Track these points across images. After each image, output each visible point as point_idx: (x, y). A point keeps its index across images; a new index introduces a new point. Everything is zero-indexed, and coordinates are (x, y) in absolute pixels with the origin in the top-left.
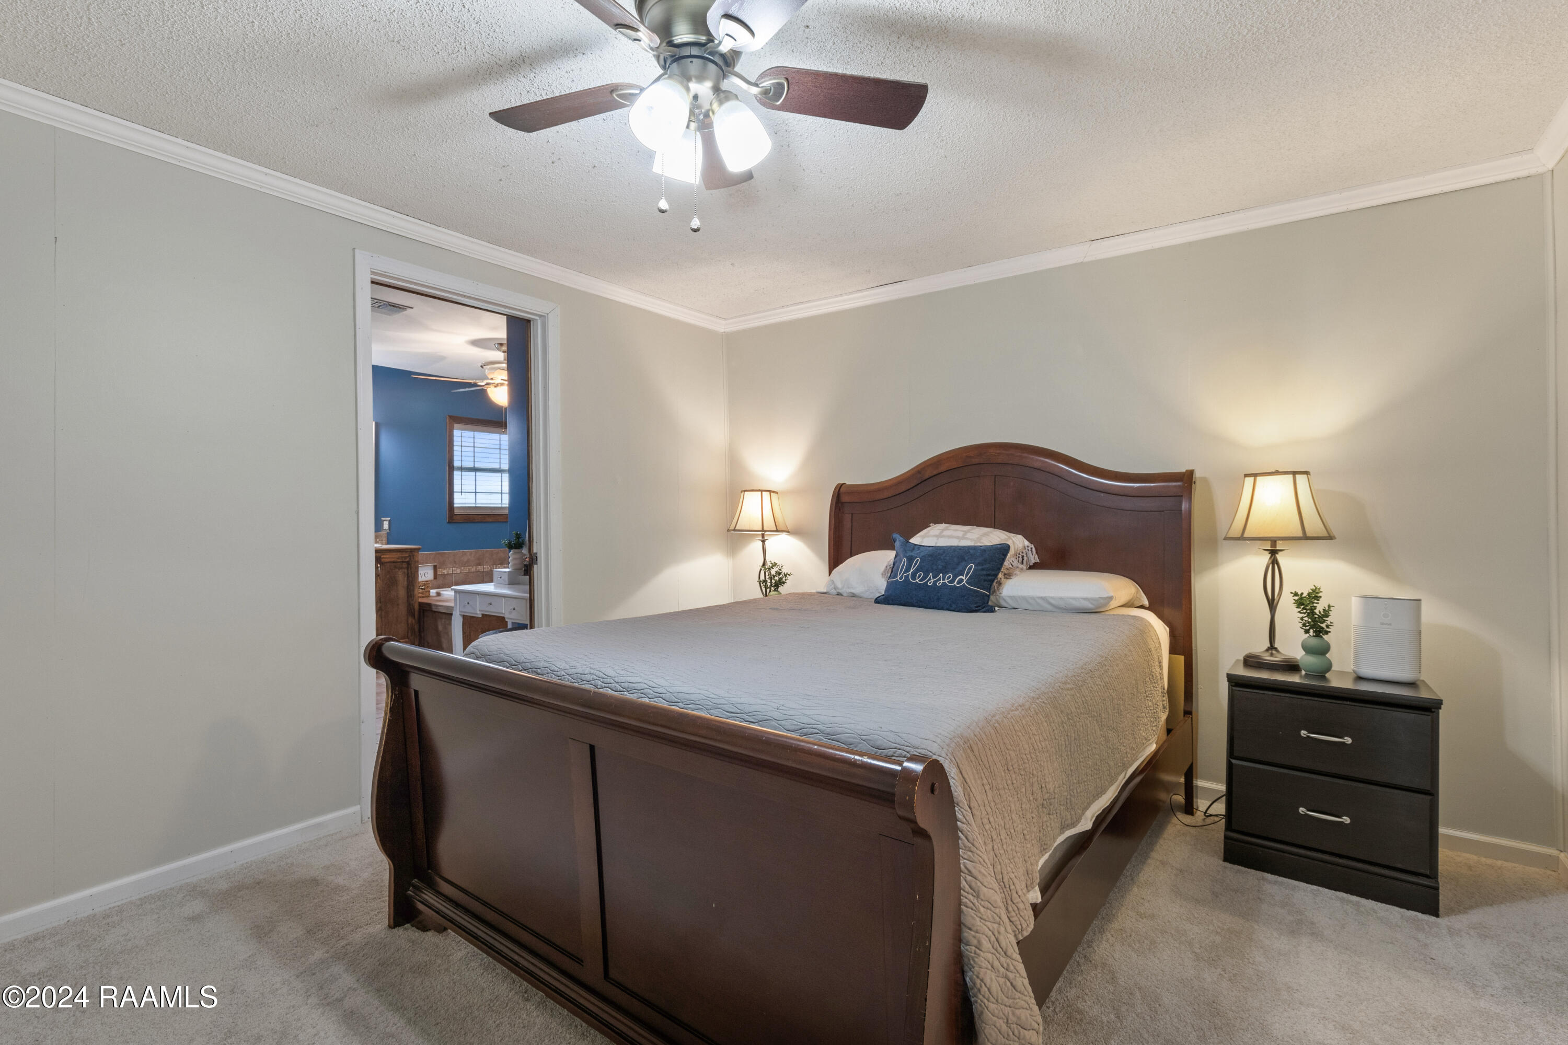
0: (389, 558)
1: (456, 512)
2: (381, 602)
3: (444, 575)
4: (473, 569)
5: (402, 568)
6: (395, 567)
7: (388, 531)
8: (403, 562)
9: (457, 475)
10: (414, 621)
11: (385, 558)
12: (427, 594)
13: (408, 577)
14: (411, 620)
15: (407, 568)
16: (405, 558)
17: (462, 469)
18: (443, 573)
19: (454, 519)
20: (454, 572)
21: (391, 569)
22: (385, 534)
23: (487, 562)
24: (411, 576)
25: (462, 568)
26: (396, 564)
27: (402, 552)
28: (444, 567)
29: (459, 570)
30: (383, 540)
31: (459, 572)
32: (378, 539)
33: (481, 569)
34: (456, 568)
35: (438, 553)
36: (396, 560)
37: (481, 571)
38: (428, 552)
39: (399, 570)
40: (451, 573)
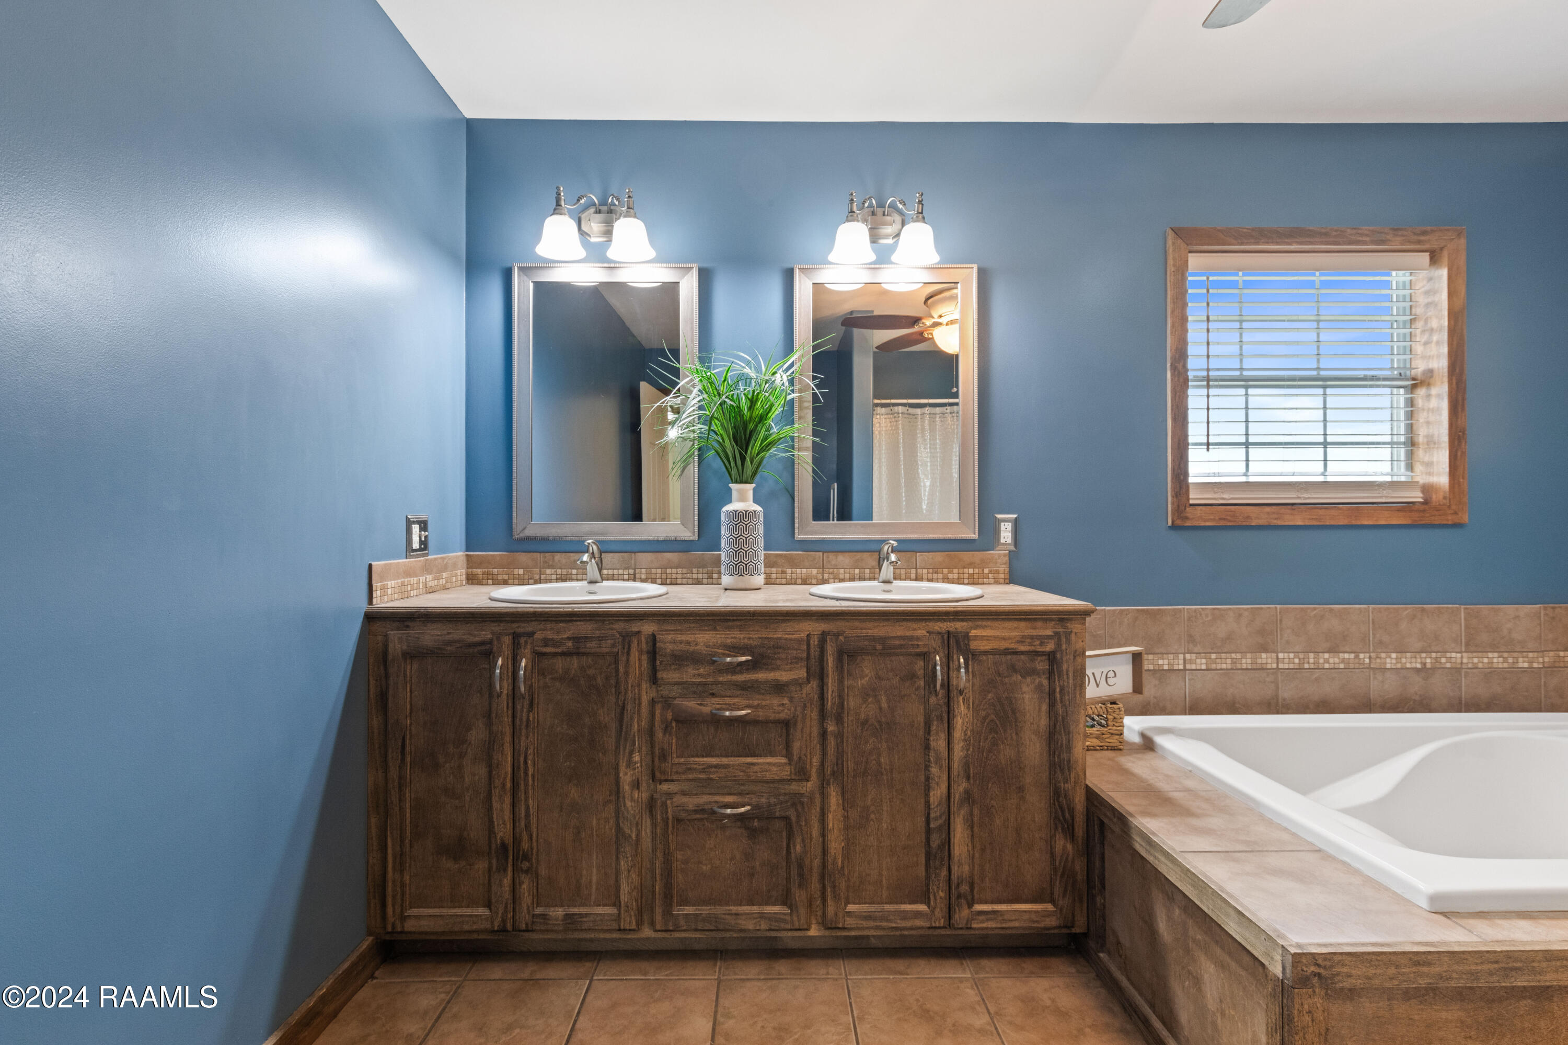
0: (996, 638)
1: (1195, 497)
2: (968, 778)
3: (1160, 673)
4: (1246, 662)
5: (1033, 672)
6: (1013, 669)
7: (1012, 548)
8: (1037, 653)
9: (1195, 398)
10: (1070, 847)
11: (982, 638)
12: (1114, 741)
13: (1052, 705)
14: (1061, 843)
15: (1051, 674)
16: (1043, 640)
17: (1208, 382)
18: (1157, 668)
19: (1187, 518)
20: (1188, 666)
21: (1000, 675)
22: (1005, 555)
23: (1288, 642)
24: (1061, 701)
25: (1213, 656)
26: (1015, 658)
27: (1035, 620)
28: (1162, 650)
29: (1204, 661)
30: (998, 572)
31: (1204, 667)
32: (986, 571)
33: (1269, 661)
34: (1194, 656)
35: (1143, 610)
36: (1013, 646)
37: (1269, 666)
38: (1110, 610)
39: (1023, 677)
40: (1181, 667)
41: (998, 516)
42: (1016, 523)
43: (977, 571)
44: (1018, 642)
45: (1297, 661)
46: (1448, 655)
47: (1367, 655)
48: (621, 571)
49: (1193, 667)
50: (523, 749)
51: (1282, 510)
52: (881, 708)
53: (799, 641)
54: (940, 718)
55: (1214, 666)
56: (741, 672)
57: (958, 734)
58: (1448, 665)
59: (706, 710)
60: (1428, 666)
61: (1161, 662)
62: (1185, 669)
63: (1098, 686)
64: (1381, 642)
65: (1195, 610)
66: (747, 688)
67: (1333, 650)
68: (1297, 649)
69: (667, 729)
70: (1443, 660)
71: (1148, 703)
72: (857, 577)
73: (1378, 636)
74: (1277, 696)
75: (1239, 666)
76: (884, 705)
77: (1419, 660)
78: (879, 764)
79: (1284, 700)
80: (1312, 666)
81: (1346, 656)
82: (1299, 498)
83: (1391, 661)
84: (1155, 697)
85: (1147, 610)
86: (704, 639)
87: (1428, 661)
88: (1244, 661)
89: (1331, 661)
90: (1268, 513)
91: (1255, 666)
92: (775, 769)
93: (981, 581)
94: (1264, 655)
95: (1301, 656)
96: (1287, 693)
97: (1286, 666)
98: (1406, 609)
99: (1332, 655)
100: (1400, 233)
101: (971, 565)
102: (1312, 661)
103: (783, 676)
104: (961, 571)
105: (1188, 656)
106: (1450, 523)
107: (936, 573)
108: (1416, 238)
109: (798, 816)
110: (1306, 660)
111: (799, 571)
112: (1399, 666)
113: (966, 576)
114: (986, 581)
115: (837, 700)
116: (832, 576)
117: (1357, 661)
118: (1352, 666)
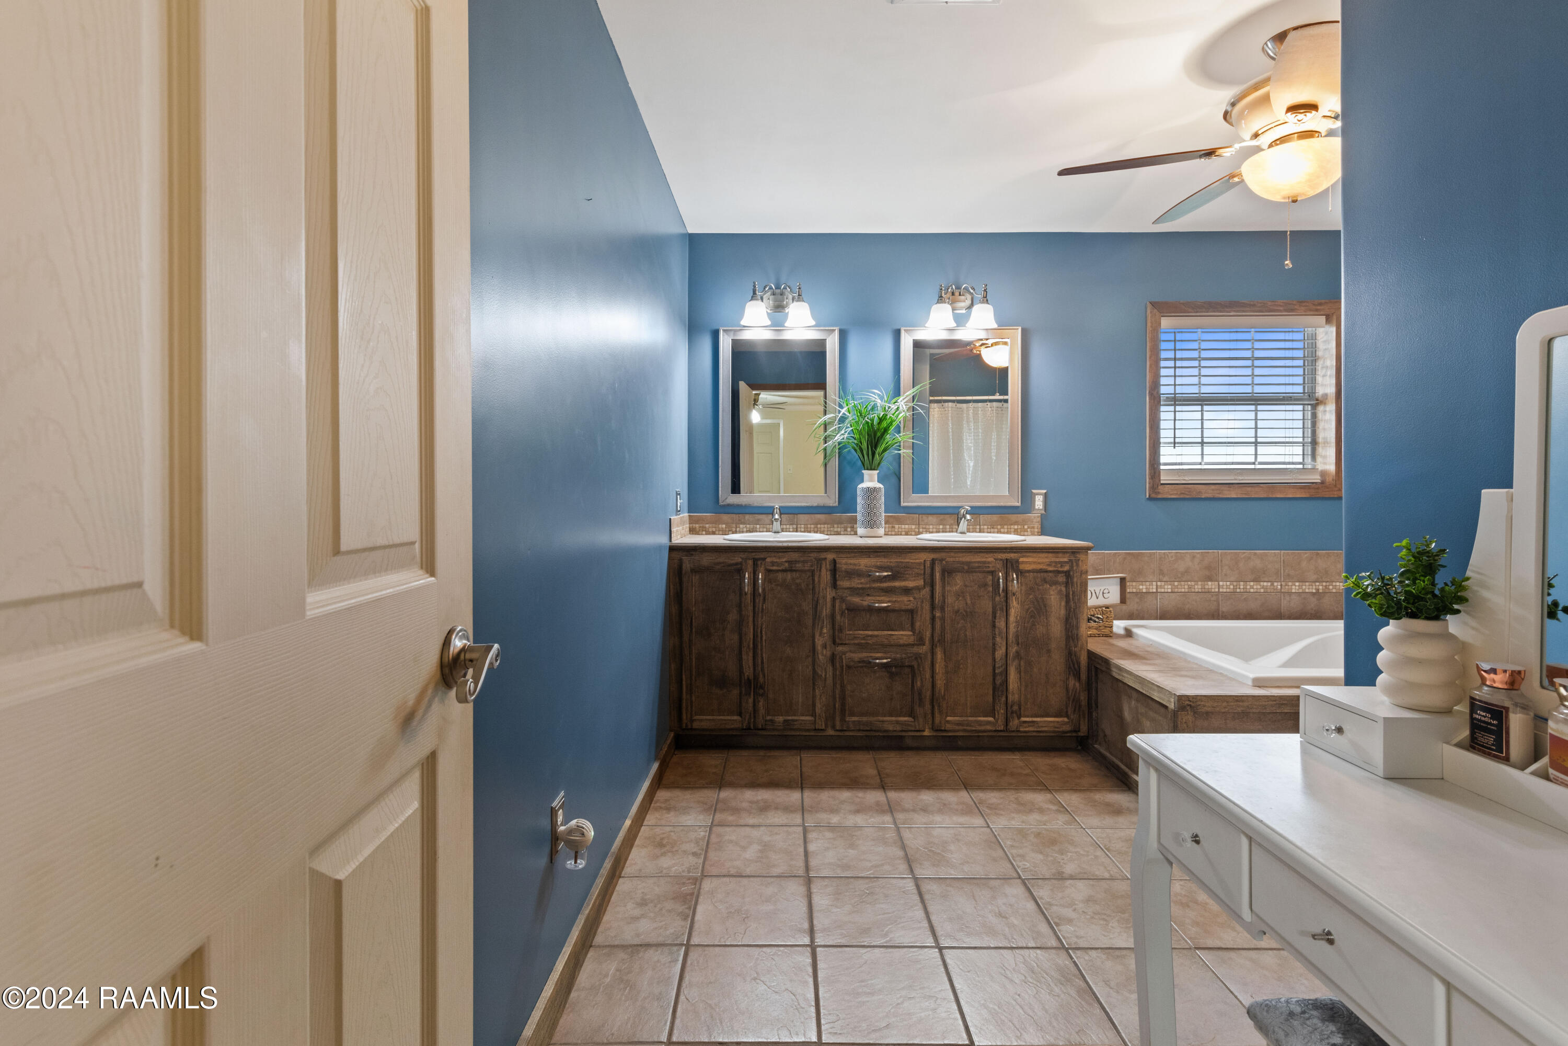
0: (1034, 563)
1: (1164, 478)
2: (1018, 644)
3: (1139, 594)
4: (1198, 587)
5: (1056, 583)
6: (1045, 581)
7: (1043, 512)
8: (1059, 572)
9: (1166, 414)
10: (1077, 685)
11: (1027, 562)
12: (1107, 631)
13: (1068, 602)
14: (1072, 682)
15: (1067, 584)
16: (1062, 564)
17: (1176, 400)
18: (1138, 591)
19: (1159, 493)
20: (1159, 590)
21: (1037, 584)
22: (1038, 517)
23: (1226, 575)
24: (1073, 600)
25: (1176, 583)
26: (1046, 575)
27: (1058, 552)
28: (1142, 579)
29: (1170, 587)
30: (1034, 526)
31: (1170, 590)
32: (1026, 527)
33: (1213, 587)
34: (1163, 583)
35: (1129, 553)
36: (1045, 567)
37: (1213, 590)
38: (1107, 553)
39: (1050, 586)
40: (1155, 590)
41: (1033, 491)
42: (1046, 495)
43: (1020, 527)
44: (1048, 565)
45: (1232, 587)
46: (1334, 584)
47: (1279, 584)
48: (788, 526)
49: (1163, 590)
50: (760, 625)
51: (1223, 487)
52: (967, 604)
53: (920, 564)
54: (1002, 609)
55: (1176, 590)
56: (885, 582)
57: (1012, 619)
58: (1334, 591)
59: (865, 603)
60: (1321, 591)
61: (1141, 587)
62: (1157, 592)
63: (1097, 598)
64: (1289, 575)
65: (1164, 553)
66: (888, 591)
67: (1257, 580)
68: (1232, 579)
69: (842, 614)
70: (1331, 587)
71: (1133, 613)
72: (941, 530)
73: (1287, 571)
74: (1218, 610)
75: (1193, 590)
76: (969, 602)
77: (1314, 587)
78: (966, 636)
79: (1223, 612)
80: (1242, 591)
81: (1265, 584)
82: (1236, 479)
83: (1295, 587)
84: (1137, 610)
85: (1132, 553)
86: (864, 563)
87: (1321, 587)
88: (1196, 587)
89: (1255, 587)
90: (1213, 490)
91: (1203, 590)
92: (905, 638)
93: (1022, 533)
94: (1210, 583)
95: (1235, 583)
96: (1224, 608)
97: (1225, 590)
98: (1306, 553)
99: (1255, 583)
100: (1304, 304)
101: (1016, 523)
102: (1242, 587)
103: (910, 584)
104: (1009, 527)
105: (1159, 583)
106: (1336, 496)
107: (993, 528)
108: (1314, 307)
109: (919, 665)
110: (1238, 586)
111: (903, 526)
112: (1301, 591)
113: (1013, 530)
114: (1026, 533)
115: (941, 597)
116: (924, 530)
117: (1272, 587)
118: (1269, 591)
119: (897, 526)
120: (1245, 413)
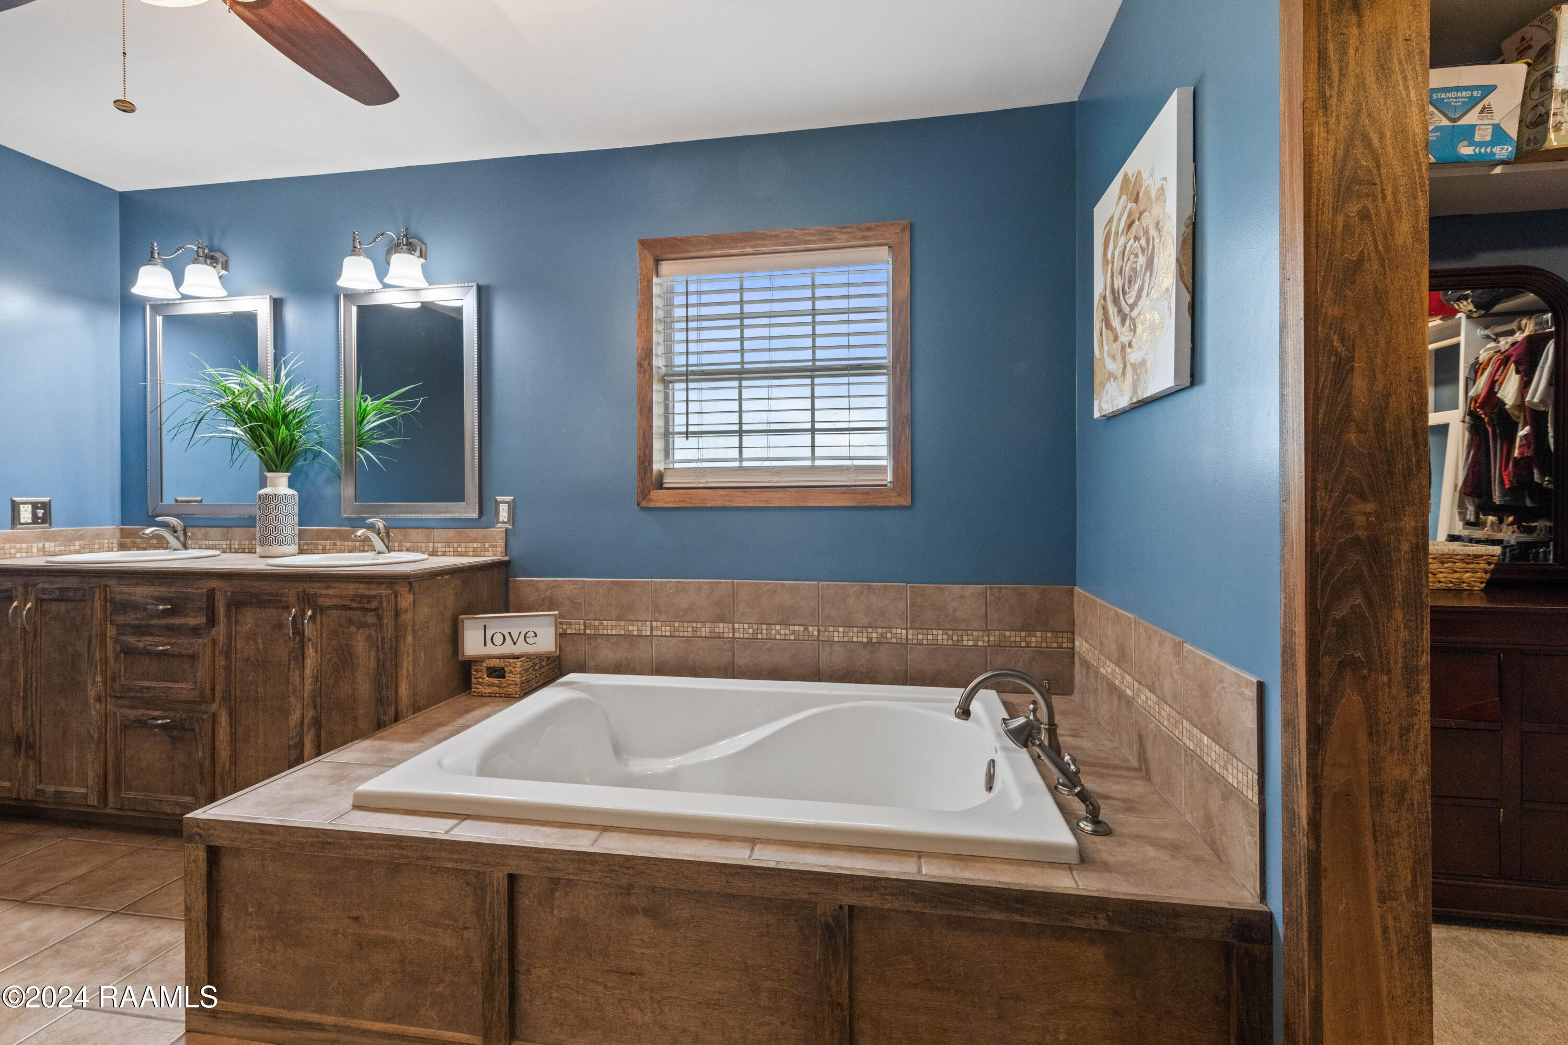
0: (337, 596)
1: (673, 481)
4: (705, 631)
5: (364, 625)
6: (350, 621)
7: (509, 526)
8: (367, 610)
11: (326, 596)
12: (510, 690)
13: (380, 652)
15: (377, 627)
16: (369, 599)
18: (627, 633)
19: (651, 500)
20: (655, 633)
21: (340, 626)
22: (502, 532)
23: (743, 614)
25: (677, 624)
26: (352, 612)
27: (371, 583)
28: (631, 618)
29: (668, 628)
30: (496, 546)
31: (668, 634)
32: (487, 545)
33: (726, 630)
34: (659, 624)
36: (347, 603)
37: (726, 635)
39: (358, 629)
40: (648, 633)
41: (497, 498)
42: (513, 504)
43: (479, 544)
44: (351, 600)
45: (751, 631)
46: (894, 631)
47: (816, 628)
48: (221, 542)
49: (659, 633)
51: (734, 492)
52: (258, 649)
53: (201, 595)
54: (296, 659)
55: (677, 634)
56: (164, 618)
57: (308, 672)
58: (894, 641)
59: (141, 645)
60: (874, 640)
61: (631, 628)
62: (651, 635)
64: (829, 616)
65: (661, 582)
66: (172, 630)
67: (785, 623)
68: (752, 620)
69: (117, 658)
70: (889, 635)
71: (621, 665)
73: (826, 610)
74: (733, 662)
75: (699, 634)
76: (261, 647)
77: (865, 635)
78: (257, 692)
79: (740, 666)
80: (765, 637)
81: (797, 628)
82: (770, 481)
83: (838, 635)
85: (620, 582)
86: (141, 592)
87: (874, 635)
88: (703, 629)
89: (783, 632)
90: (722, 496)
91: (713, 635)
92: (185, 692)
93: (483, 553)
94: (721, 625)
95: (755, 627)
96: (742, 659)
97: (741, 636)
98: (854, 586)
99: (783, 627)
100: (845, 230)
101: (477, 540)
102: (764, 632)
103: (192, 621)
104: (467, 545)
105: (654, 624)
106: (893, 504)
107: (449, 546)
108: (861, 234)
109: (200, 730)
110: (759, 631)
111: (346, 543)
112: (846, 639)
113: (471, 549)
114: (487, 554)
115: (226, 641)
116: (370, 548)
117: (806, 633)
118: (801, 638)
119: (339, 543)
120: (800, 388)
